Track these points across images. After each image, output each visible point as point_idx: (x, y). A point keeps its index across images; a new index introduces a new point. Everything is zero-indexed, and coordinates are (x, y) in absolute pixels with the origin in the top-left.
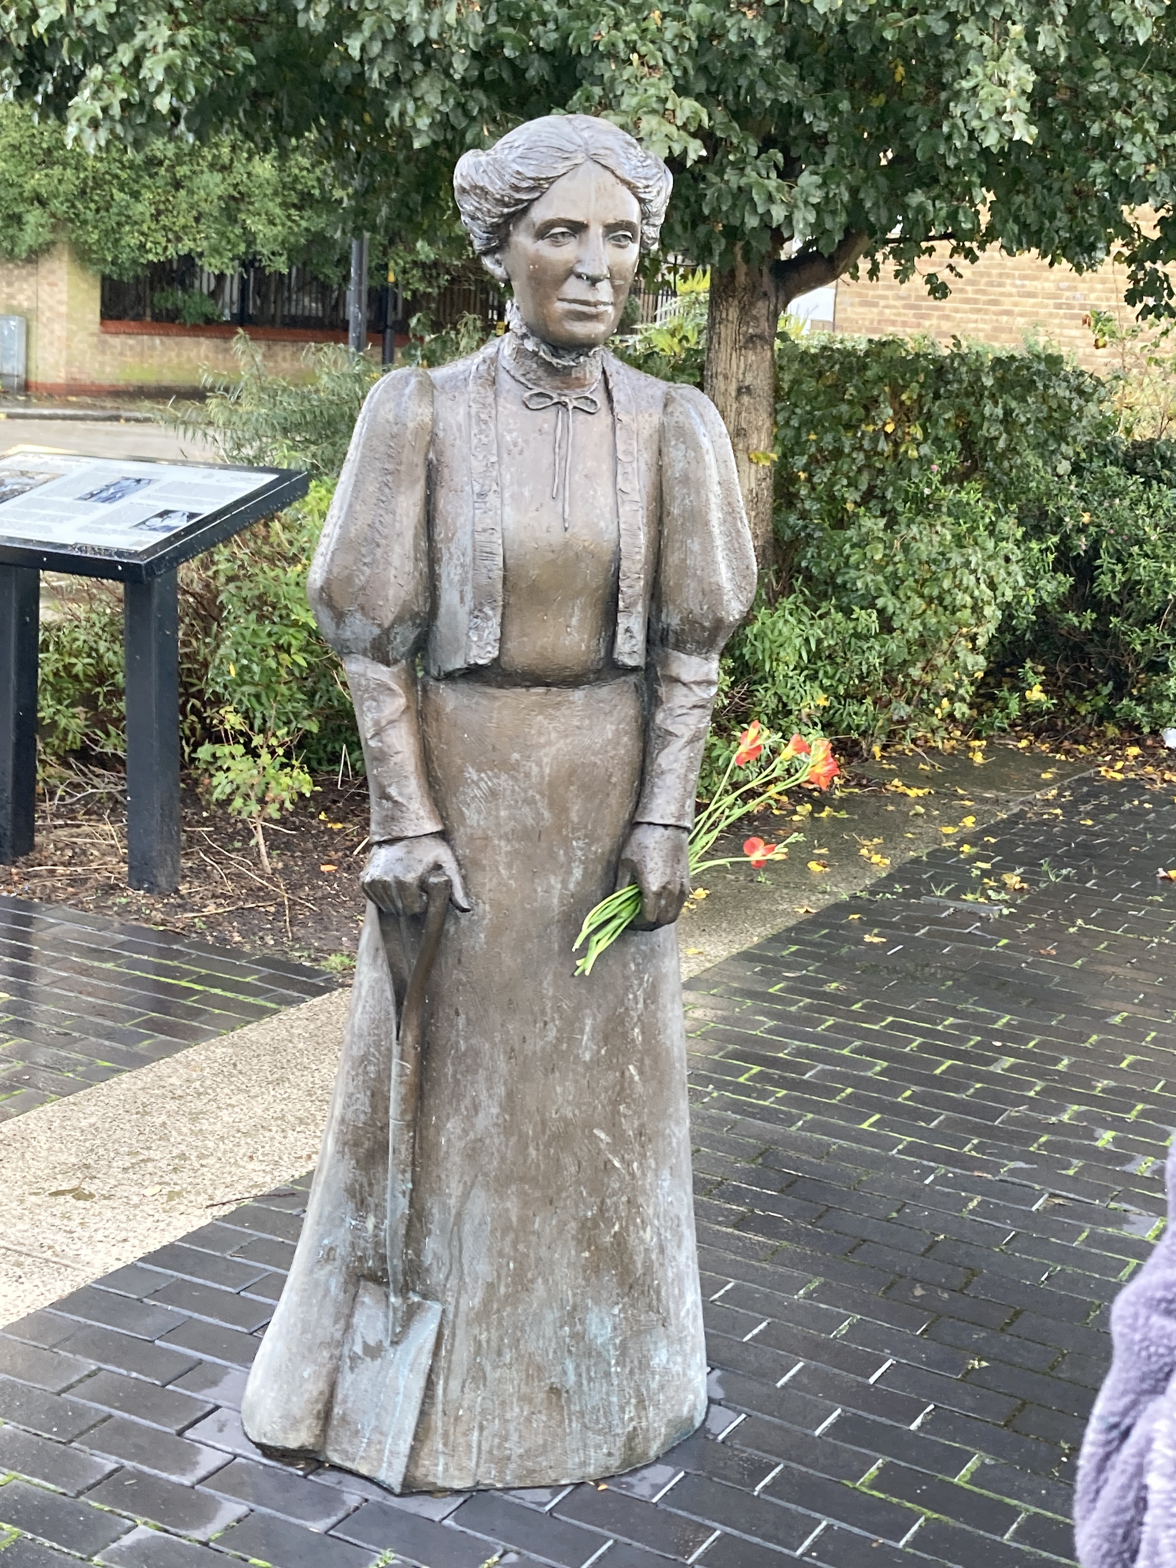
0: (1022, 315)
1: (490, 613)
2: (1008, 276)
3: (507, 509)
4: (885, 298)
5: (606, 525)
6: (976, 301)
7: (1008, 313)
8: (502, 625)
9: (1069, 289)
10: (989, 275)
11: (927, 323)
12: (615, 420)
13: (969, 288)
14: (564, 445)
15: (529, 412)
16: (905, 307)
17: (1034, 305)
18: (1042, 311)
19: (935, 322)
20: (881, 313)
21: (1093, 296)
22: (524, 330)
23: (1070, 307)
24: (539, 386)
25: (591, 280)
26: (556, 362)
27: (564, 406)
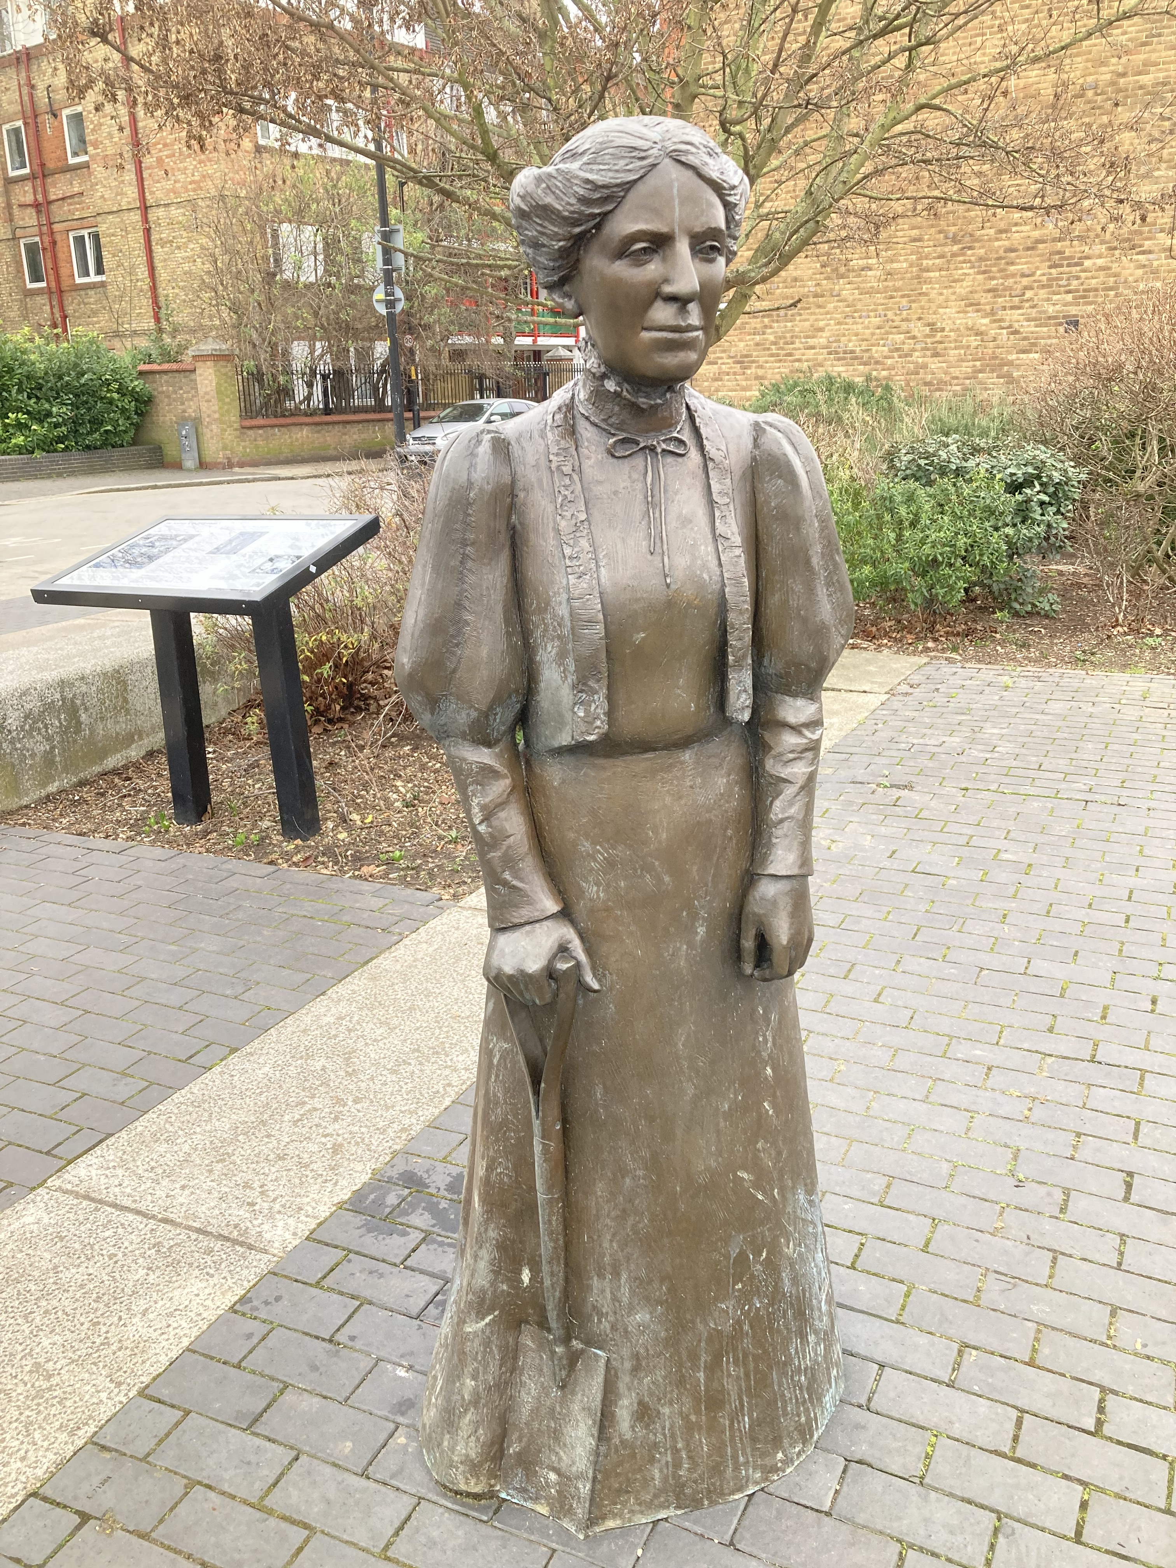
0: (807, 361)
1: (596, 686)
2: (797, 337)
3: (603, 571)
4: (722, 358)
5: (710, 575)
6: (778, 355)
7: (799, 360)
8: (610, 698)
9: (835, 341)
10: (785, 338)
11: (749, 372)
12: (705, 458)
13: (773, 347)
14: (656, 492)
15: (615, 460)
16: (734, 363)
17: (815, 354)
18: (820, 357)
19: (753, 370)
20: (720, 368)
21: (850, 345)
22: (603, 369)
23: (837, 353)
24: (623, 430)
25: (680, 301)
26: (642, 401)
27: (652, 449)
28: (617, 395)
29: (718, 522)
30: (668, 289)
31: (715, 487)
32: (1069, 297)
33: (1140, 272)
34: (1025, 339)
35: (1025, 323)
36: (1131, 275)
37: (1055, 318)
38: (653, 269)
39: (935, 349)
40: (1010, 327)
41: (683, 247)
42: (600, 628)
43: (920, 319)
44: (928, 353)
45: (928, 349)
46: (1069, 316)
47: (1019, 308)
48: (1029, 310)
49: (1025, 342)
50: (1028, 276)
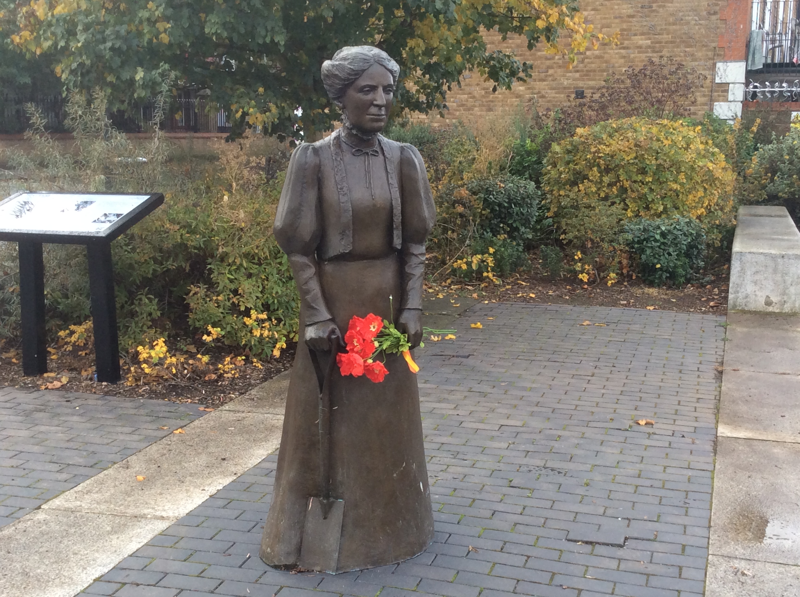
1: (348, 233)
5: (387, 197)
8: (353, 237)
12: (385, 157)
14: (369, 168)
15: (355, 157)
24: (357, 147)
25: (379, 107)
26: (365, 137)
27: (367, 153)
28: (356, 135)
29: (390, 180)
30: (375, 103)
31: (388, 168)
32: (577, 75)
33: (622, 61)
34: (549, 101)
35: (549, 91)
36: (617, 63)
37: (569, 88)
38: (370, 97)
39: (489, 106)
40: (539, 93)
41: (380, 89)
42: (351, 213)
43: (478, 85)
44: (484, 108)
45: (484, 106)
46: (577, 88)
47: (544, 80)
48: (551, 83)
49: (549, 104)
50: (549, 59)
